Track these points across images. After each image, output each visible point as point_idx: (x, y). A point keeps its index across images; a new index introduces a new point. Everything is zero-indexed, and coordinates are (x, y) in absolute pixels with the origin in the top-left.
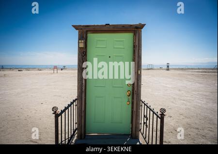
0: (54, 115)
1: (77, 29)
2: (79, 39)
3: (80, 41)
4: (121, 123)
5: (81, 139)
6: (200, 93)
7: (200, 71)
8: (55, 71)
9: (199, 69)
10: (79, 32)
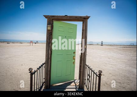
0: (30, 73)
1: (46, 18)
2: (48, 24)
3: (48, 26)
5: (47, 89)
8: (31, 44)
10: (48, 20)
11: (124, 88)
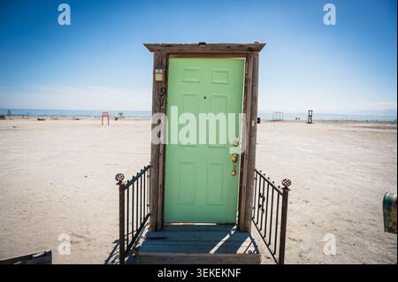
0: (118, 186)
1: (151, 50)
2: (155, 68)
3: (157, 71)
4: (222, 205)
5: (156, 230)
6: (364, 163)
7: (370, 125)
8: (105, 122)
9: (367, 122)
10: (155, 55)
11: (358, 232)
